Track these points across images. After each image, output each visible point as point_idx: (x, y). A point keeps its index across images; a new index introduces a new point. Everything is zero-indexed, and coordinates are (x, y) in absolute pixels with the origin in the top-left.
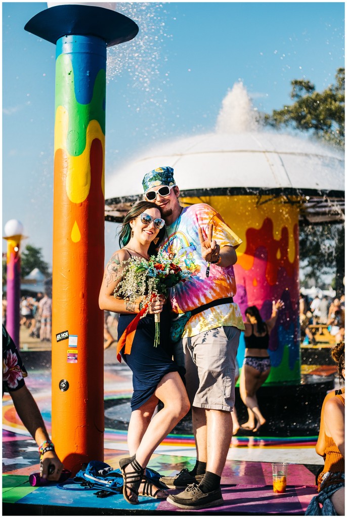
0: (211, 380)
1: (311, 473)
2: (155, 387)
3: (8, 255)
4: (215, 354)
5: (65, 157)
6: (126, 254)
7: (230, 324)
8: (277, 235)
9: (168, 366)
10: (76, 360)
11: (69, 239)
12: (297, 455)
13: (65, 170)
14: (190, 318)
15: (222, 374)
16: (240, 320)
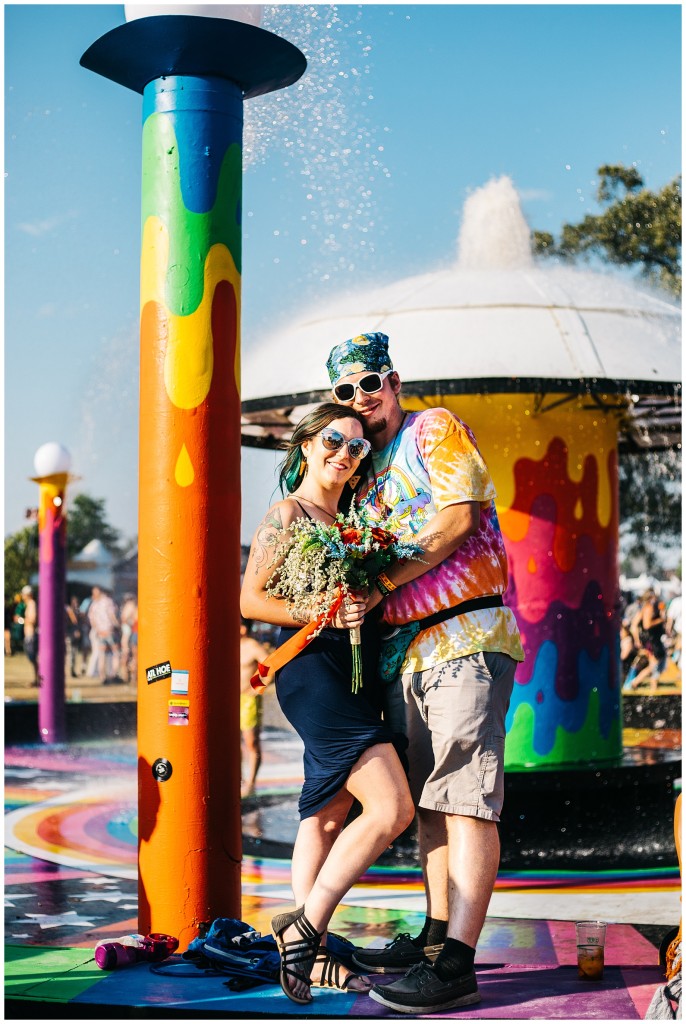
0: (459, 756)
1: (647, 942)
2: (346, 772)
3: (42, 513)
4: (467, 708)
5: (162, 318)
6: (295, 509)
7: (496, 649)
8: (576, 473)
9: (374, 731)
10: (187, 721)
11: (172, 480)
12: (618, 906)
13: (162, 343)
14: (417, 635)
15: (479, 747)
16: (514, 641)
